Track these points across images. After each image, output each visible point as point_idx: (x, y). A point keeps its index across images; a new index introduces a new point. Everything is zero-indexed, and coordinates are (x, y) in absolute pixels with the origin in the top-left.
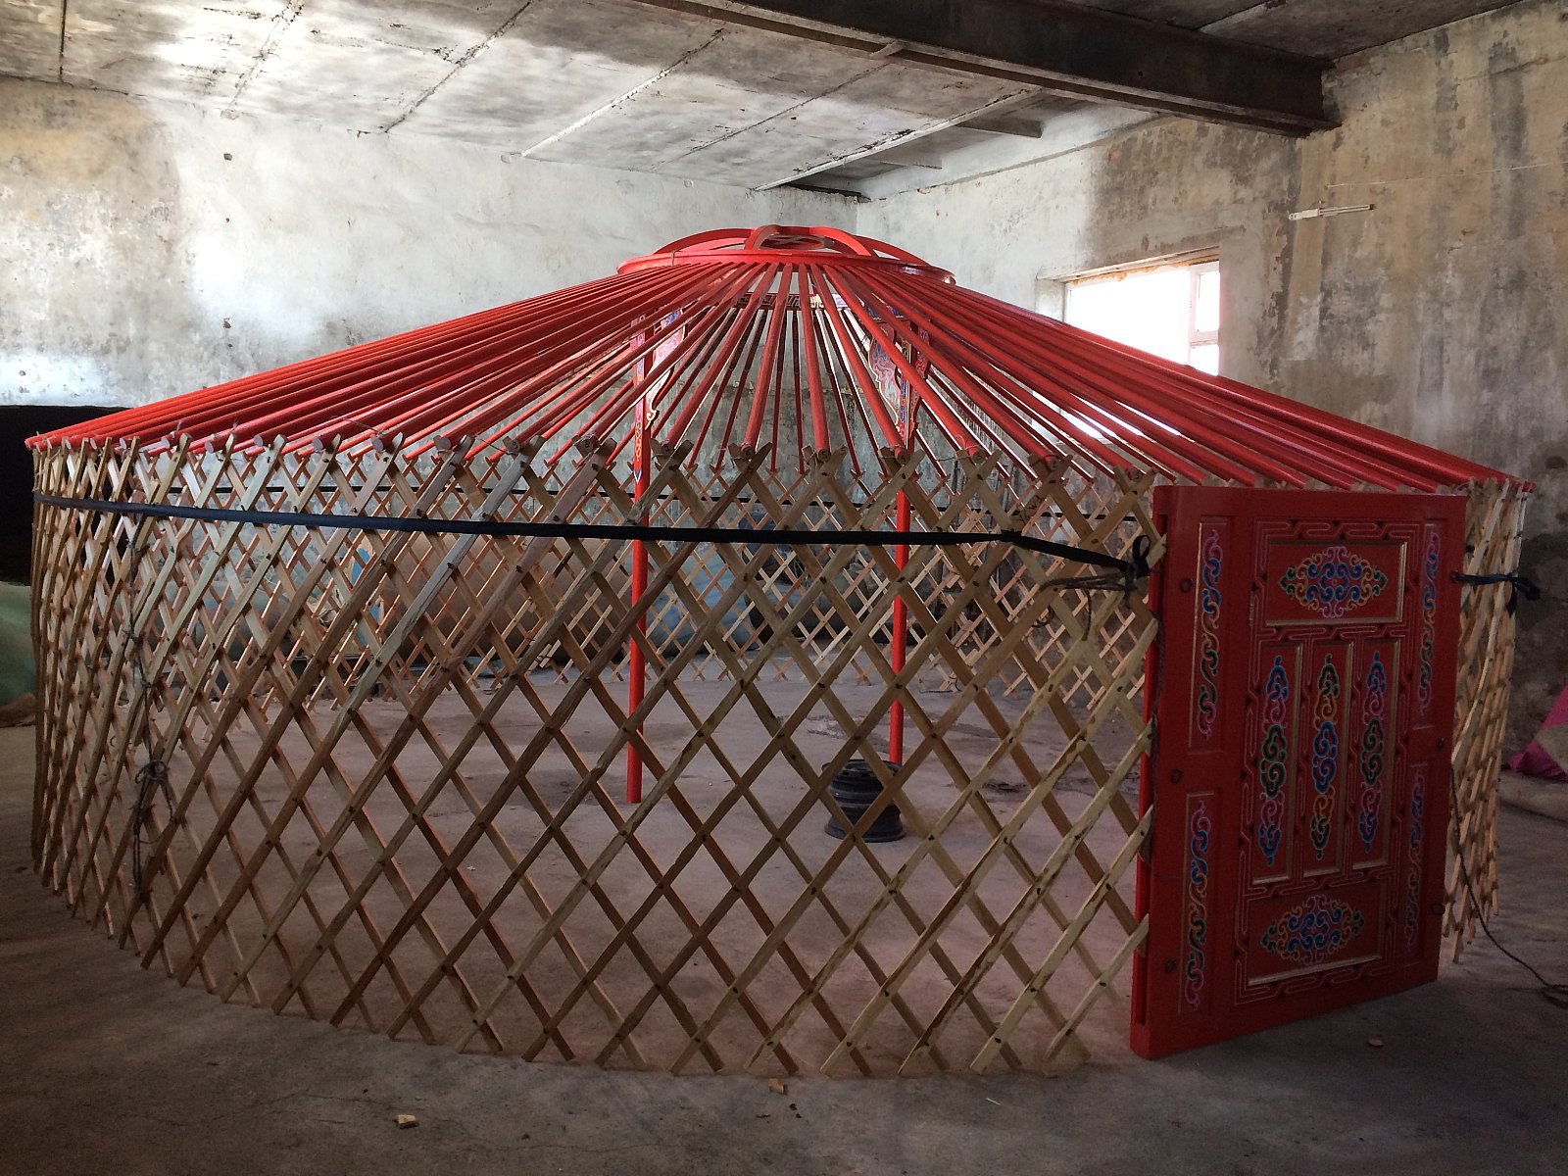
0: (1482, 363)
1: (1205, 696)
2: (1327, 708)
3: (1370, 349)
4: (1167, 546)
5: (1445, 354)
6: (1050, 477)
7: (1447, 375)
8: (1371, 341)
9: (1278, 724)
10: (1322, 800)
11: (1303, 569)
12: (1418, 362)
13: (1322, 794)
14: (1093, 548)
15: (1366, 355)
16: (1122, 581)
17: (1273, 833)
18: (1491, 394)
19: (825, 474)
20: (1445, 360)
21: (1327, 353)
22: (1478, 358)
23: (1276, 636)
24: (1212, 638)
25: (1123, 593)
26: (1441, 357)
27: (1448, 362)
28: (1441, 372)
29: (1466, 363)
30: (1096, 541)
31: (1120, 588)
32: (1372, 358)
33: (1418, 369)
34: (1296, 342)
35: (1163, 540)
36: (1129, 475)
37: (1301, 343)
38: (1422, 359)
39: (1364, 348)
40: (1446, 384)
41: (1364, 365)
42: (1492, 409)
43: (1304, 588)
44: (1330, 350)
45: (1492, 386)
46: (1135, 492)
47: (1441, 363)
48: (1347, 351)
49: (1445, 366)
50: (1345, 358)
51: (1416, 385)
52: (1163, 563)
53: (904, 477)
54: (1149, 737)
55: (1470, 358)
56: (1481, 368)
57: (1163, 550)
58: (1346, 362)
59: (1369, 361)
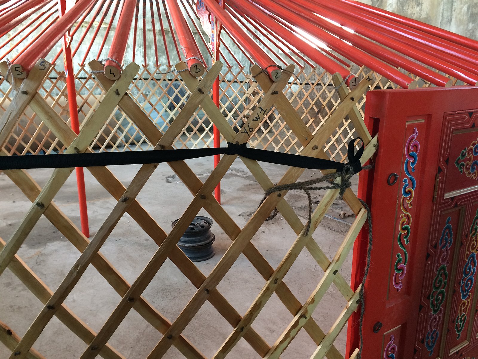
0: (470, 10)
1: (400, 261)
2: (473, 244)
3: (420, 6)
4: (378, 147)
5: (454, 7)
6: (273, 87)
7: (454, 16)
8: (421, 2)
9: (445, 265)
10: (464, 303)
11: (471, 149)
12: (441, 11)
13: (465, 300)
14: (313, 154)
15: (418, 9)
16: (338, 180)
18: (473, 25)
20: (453, 9)
21: (401, 8)
22: (468, 9)
23: (450, 205)
24: (407, 216)
25: (339, 190)
26: (452, 8)
27: (455, 11)
28: (451, 15)
29: (463, 10)
30: (316, 147)
31: (336, 186)
32: (421, 10)
33: (441, 15)
34: (388, 4)
35: (375, 140)
36: (347, 83)
37: (390, 4)
38: (443, 10)
39: (418, 5)
40: (453, 21)
41: (417, 13)
42: (473, 31)
43: (470, 163)
44: (403, 7)
45: (474, 22)
46: (352, 99)
47: (452, 11)
48: (410, 7)
49: (453, 13)
50: (409, 10)
51: (440, 22)
52: (373, 161)
53: (118, 94)
54: (357, 302)
55: (465, 8)
56: (470, 13)
57: (374, 150)
58: (409, 12)
59: (420, 11)
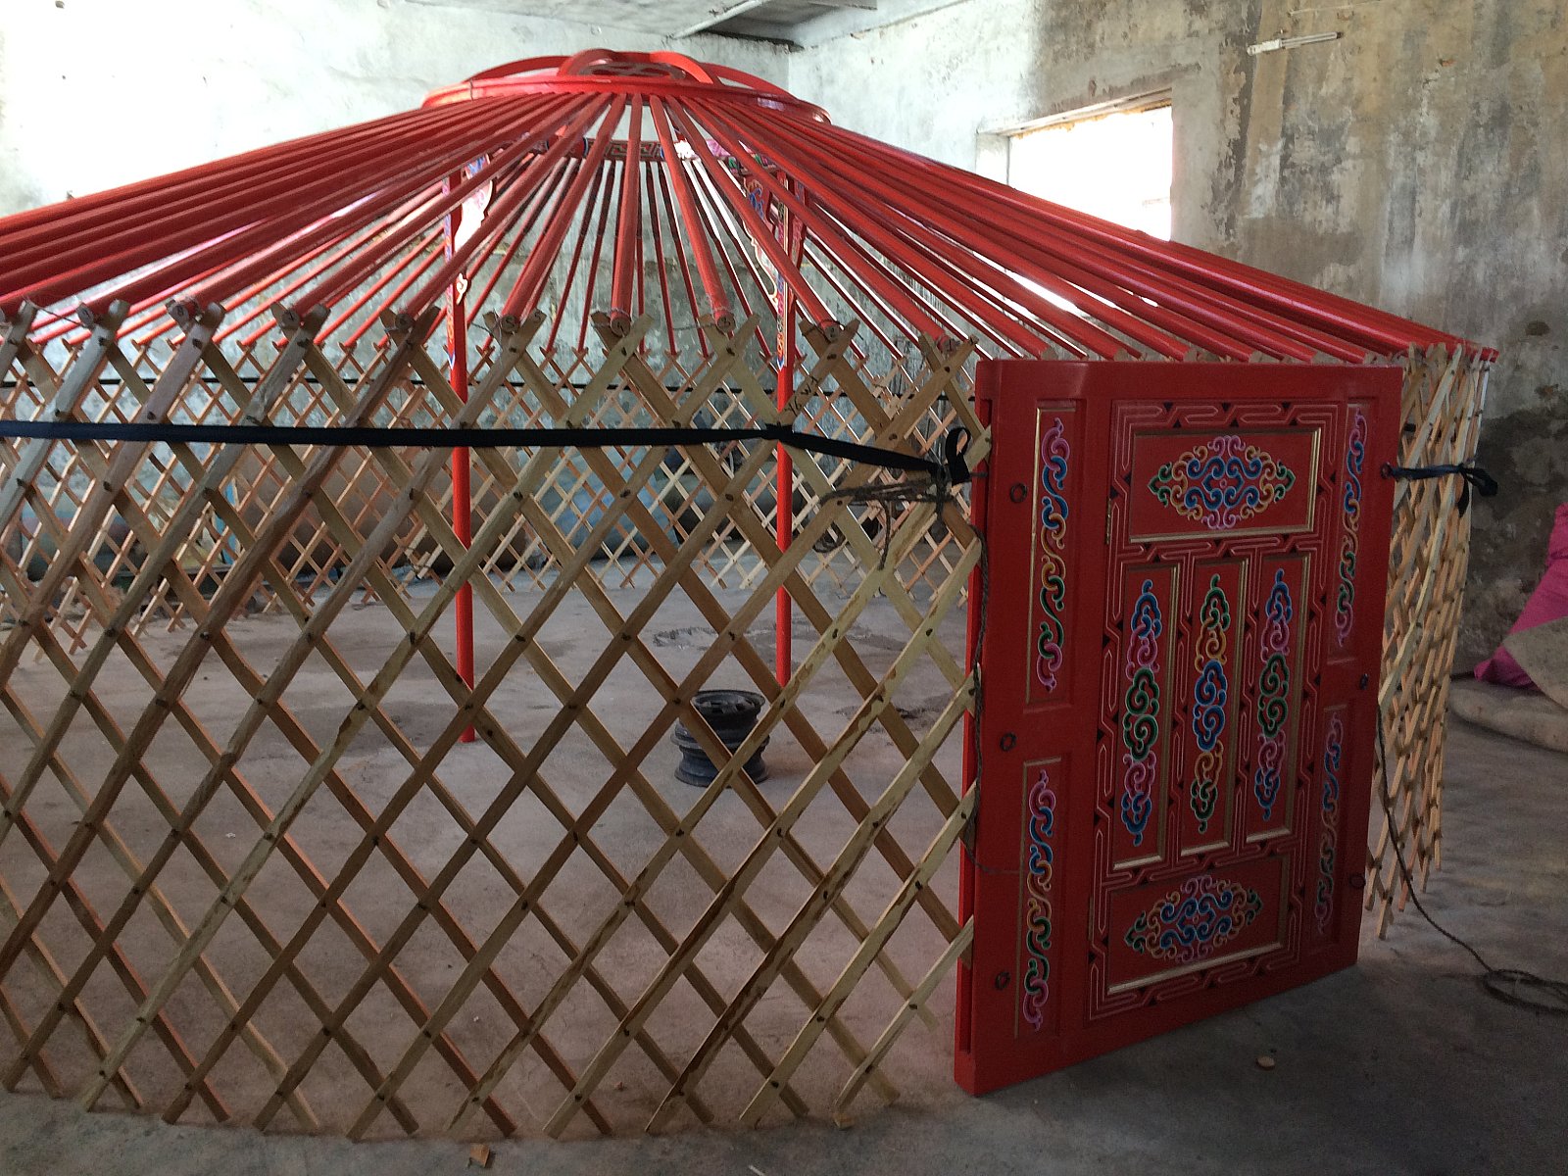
0: (1458, 214)
1: (1047, 636)
2: (1213, 644)
3: (1334, 203)
4: (991, 441)
5: (1417, 205)
6: (830, 349)
7: (1419, 230)
8: (1336, 193)
9: (1148, 667)
10: (1207, 759)
11: (1183, 467)
12: (1387, 216)
13: (1207, 752)
14: (890, 447)
15: (1330, 210)
16: (933, 489)
17: (1141, 805)
18: (1468, 250)
19: (513, 350)
20: (1417, 212)
21: (1287, 209)
22: (1453, 213)
23: (1144, 555)
24: (1056, 562)
25: (934, 505)
26: (1413, 210)
27: (1420, 215)
28: (1413, 226)
29: (1440, 215)
30: (894, 437)
31: (930, 499)
32: (1337, 212)
33: (1387, 225)
34: (1254, 196)
35: (987, 433)
36: (939, 346)
37: (1259, 197)
38: (1392, 213)
39: (1328, 201)
40: (1418, 240)
41: (1327, 221)
42: (1468, 268)
43: (1183, 492)
44: (1291, 204)
45: (1468, 242)
46: (947, 369)
47: (1413, 216)
48: (1309, 205)
49: (1417, 220)
50: (1307, 213)
51: (1384, 244)
52: (986, 464)
53: (624, 353)
54: (971, 692)
55: (1445, 209)
56: (1457, 221)
57: (987, 447)
58: (1308, 218)
59: (1333, 217)
